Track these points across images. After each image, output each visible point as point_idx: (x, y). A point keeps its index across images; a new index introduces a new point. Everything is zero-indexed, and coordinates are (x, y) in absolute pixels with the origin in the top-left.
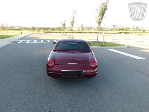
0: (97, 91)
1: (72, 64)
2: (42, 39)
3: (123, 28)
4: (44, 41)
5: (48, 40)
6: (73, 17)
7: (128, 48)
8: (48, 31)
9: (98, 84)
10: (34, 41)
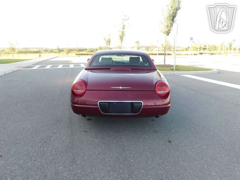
0: (171, 142)
1: (121, 88)
2: (72, 64)
3: (205, 46)
4: (74, 66)
5: (81, 64)
6: (122, 27)
7: (218, 73)
8: (84, 52)
9: (173, 130)
10: (58, 66)
